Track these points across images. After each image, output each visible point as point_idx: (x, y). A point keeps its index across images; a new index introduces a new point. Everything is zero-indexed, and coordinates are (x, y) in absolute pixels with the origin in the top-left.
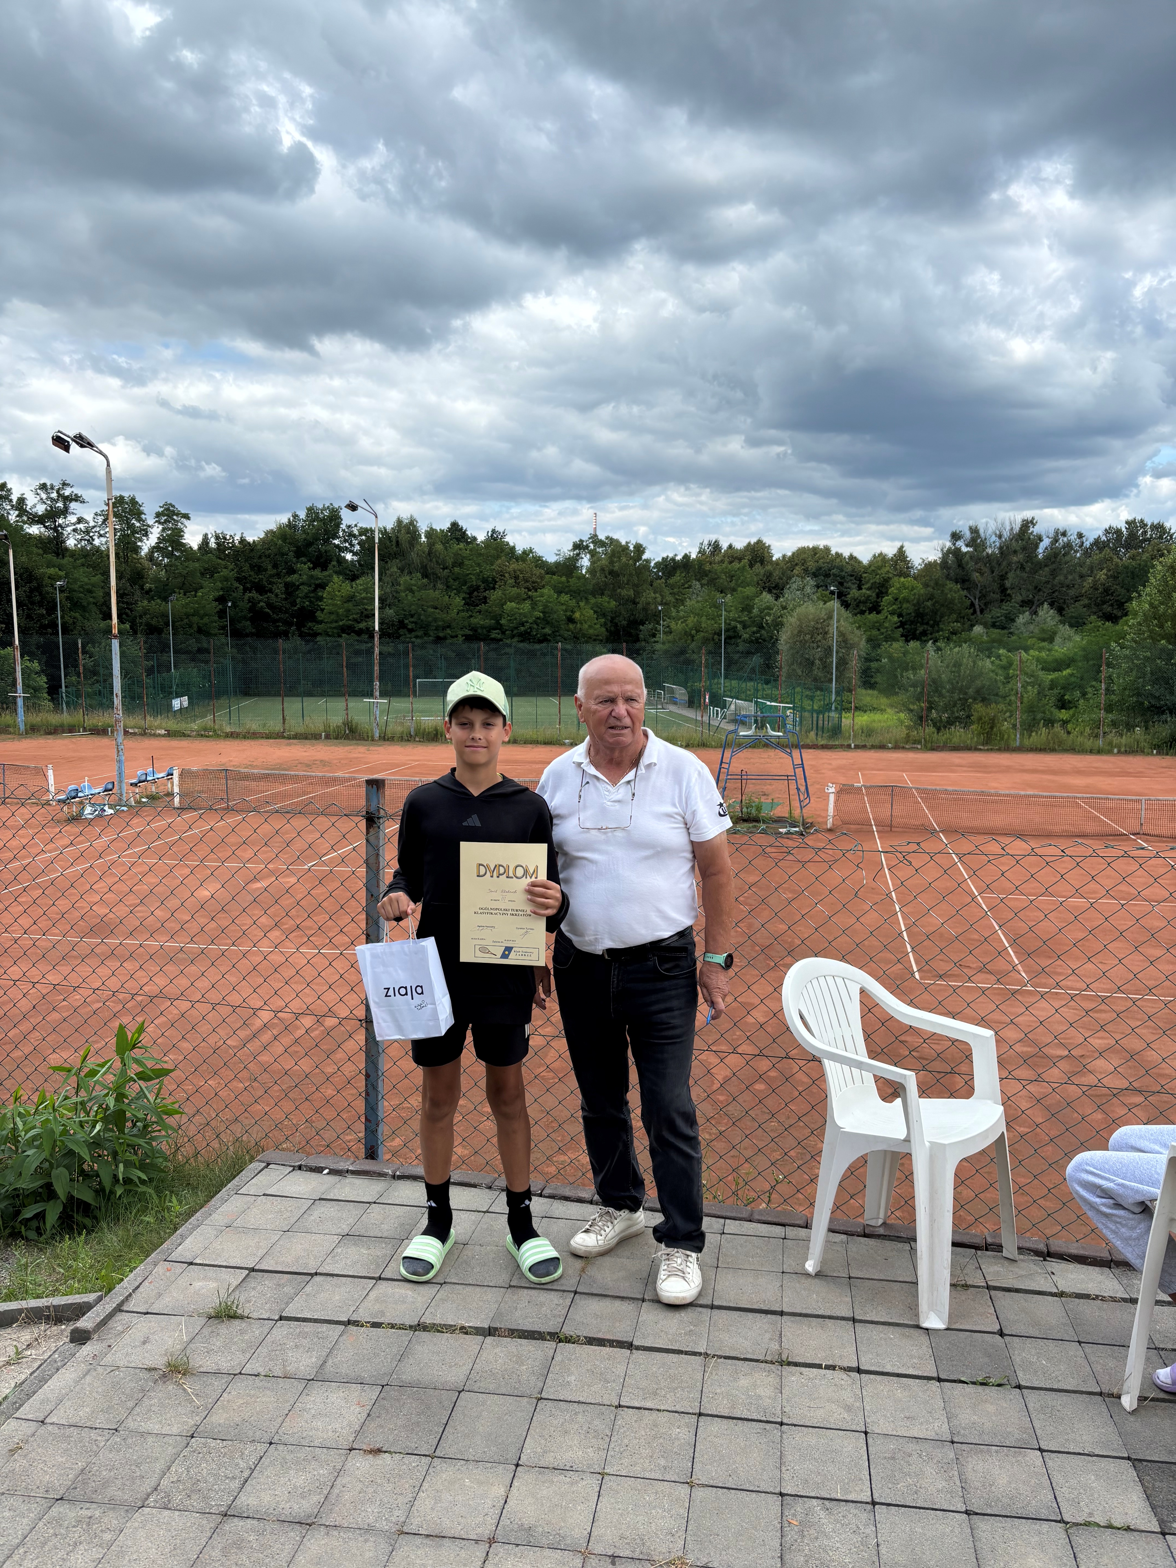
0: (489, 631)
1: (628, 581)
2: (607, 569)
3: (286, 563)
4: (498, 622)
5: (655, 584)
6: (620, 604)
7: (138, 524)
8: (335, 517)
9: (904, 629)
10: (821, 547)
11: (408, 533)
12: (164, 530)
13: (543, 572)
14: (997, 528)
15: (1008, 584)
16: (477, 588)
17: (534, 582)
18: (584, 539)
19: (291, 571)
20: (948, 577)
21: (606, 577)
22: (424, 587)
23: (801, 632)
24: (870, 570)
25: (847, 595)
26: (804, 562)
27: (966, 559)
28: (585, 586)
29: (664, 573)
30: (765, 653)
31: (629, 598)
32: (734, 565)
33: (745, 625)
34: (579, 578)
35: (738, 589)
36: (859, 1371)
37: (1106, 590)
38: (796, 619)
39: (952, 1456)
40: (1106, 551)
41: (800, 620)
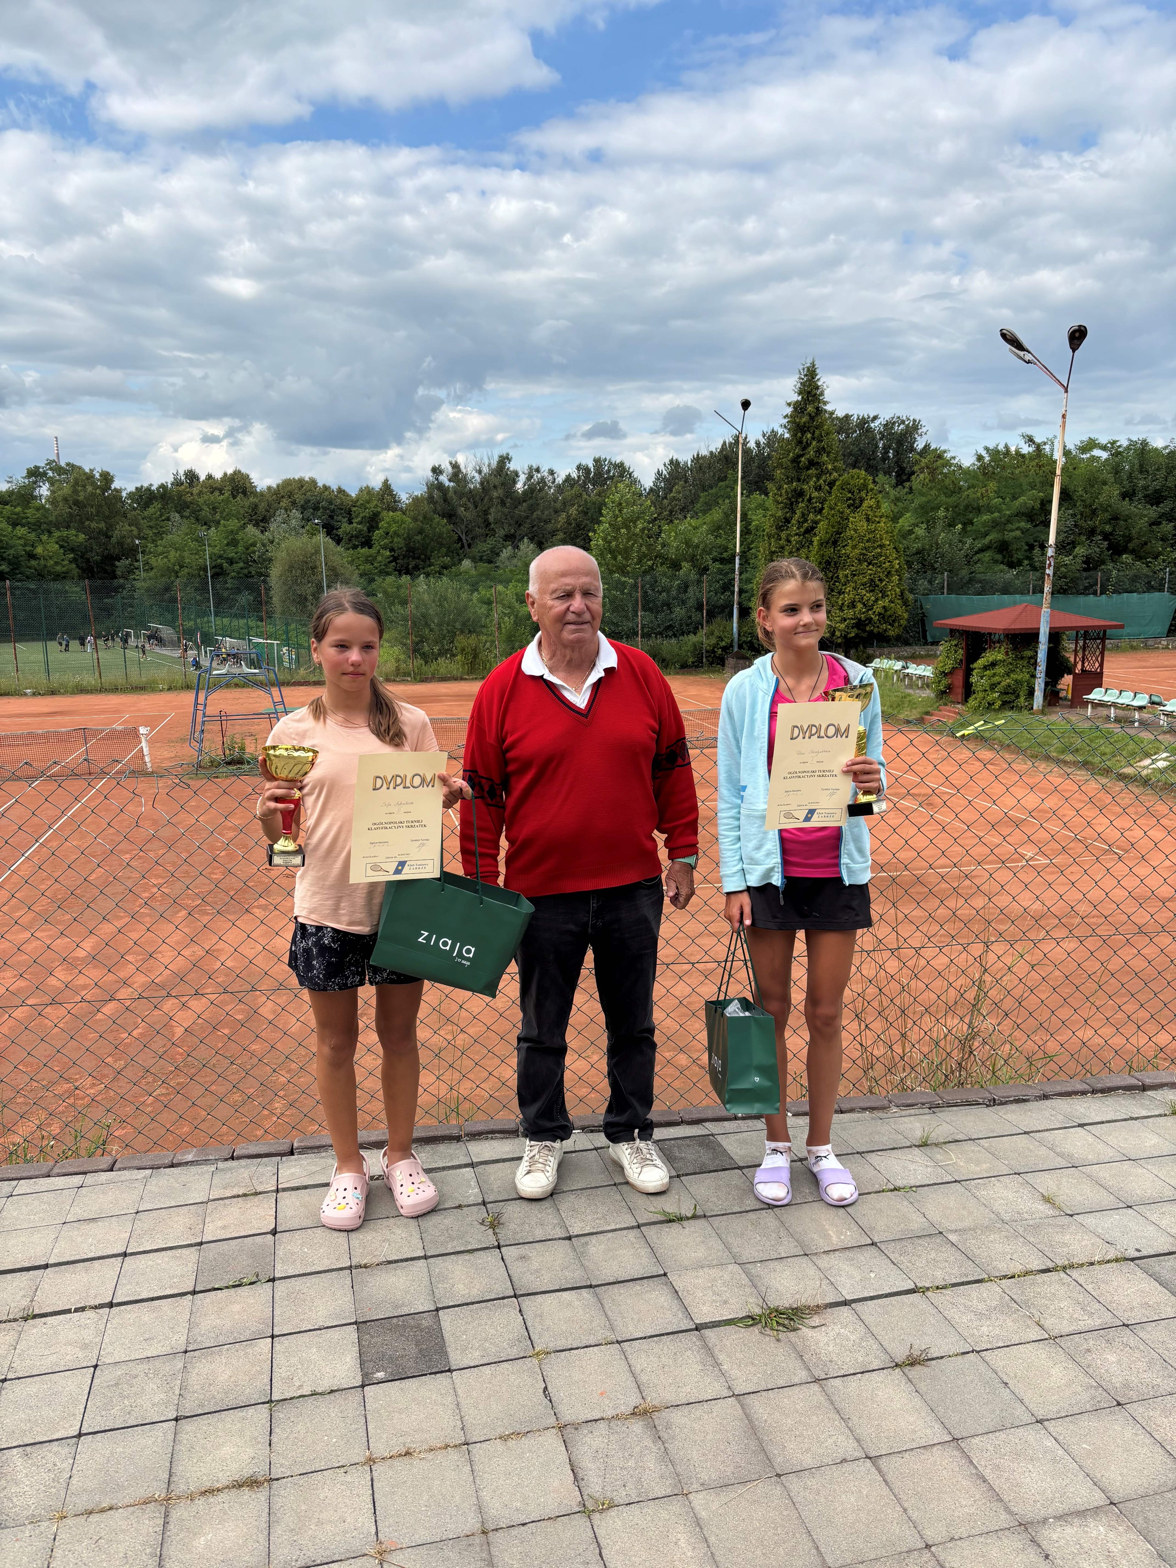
1: (98, 512)
2: (70, 498)
5: (129, 516)
6: (90, 538)
9: (397, 563)
10: (307, 479)
14: (476, 463)
15: (491, 518)
18: (40, 465)
20: (434, 511)
21: (71, 508)
23: (291, 567)
24: (358, 504)
25: (337, 529)
26: (290, 495)
27: (451, 494)
28: (47, 518)
29: (139, 504)
30: (254, 589)
31: (100, 532)
32: (217, 497)
33: (231, 562)
34: (38, 509)
35: (222, 522)
36: (111, 1305)
37: (578, 525)
38: (284, 554)
39: (180, 1365)
40: (576, 488)
41: (288, 554)
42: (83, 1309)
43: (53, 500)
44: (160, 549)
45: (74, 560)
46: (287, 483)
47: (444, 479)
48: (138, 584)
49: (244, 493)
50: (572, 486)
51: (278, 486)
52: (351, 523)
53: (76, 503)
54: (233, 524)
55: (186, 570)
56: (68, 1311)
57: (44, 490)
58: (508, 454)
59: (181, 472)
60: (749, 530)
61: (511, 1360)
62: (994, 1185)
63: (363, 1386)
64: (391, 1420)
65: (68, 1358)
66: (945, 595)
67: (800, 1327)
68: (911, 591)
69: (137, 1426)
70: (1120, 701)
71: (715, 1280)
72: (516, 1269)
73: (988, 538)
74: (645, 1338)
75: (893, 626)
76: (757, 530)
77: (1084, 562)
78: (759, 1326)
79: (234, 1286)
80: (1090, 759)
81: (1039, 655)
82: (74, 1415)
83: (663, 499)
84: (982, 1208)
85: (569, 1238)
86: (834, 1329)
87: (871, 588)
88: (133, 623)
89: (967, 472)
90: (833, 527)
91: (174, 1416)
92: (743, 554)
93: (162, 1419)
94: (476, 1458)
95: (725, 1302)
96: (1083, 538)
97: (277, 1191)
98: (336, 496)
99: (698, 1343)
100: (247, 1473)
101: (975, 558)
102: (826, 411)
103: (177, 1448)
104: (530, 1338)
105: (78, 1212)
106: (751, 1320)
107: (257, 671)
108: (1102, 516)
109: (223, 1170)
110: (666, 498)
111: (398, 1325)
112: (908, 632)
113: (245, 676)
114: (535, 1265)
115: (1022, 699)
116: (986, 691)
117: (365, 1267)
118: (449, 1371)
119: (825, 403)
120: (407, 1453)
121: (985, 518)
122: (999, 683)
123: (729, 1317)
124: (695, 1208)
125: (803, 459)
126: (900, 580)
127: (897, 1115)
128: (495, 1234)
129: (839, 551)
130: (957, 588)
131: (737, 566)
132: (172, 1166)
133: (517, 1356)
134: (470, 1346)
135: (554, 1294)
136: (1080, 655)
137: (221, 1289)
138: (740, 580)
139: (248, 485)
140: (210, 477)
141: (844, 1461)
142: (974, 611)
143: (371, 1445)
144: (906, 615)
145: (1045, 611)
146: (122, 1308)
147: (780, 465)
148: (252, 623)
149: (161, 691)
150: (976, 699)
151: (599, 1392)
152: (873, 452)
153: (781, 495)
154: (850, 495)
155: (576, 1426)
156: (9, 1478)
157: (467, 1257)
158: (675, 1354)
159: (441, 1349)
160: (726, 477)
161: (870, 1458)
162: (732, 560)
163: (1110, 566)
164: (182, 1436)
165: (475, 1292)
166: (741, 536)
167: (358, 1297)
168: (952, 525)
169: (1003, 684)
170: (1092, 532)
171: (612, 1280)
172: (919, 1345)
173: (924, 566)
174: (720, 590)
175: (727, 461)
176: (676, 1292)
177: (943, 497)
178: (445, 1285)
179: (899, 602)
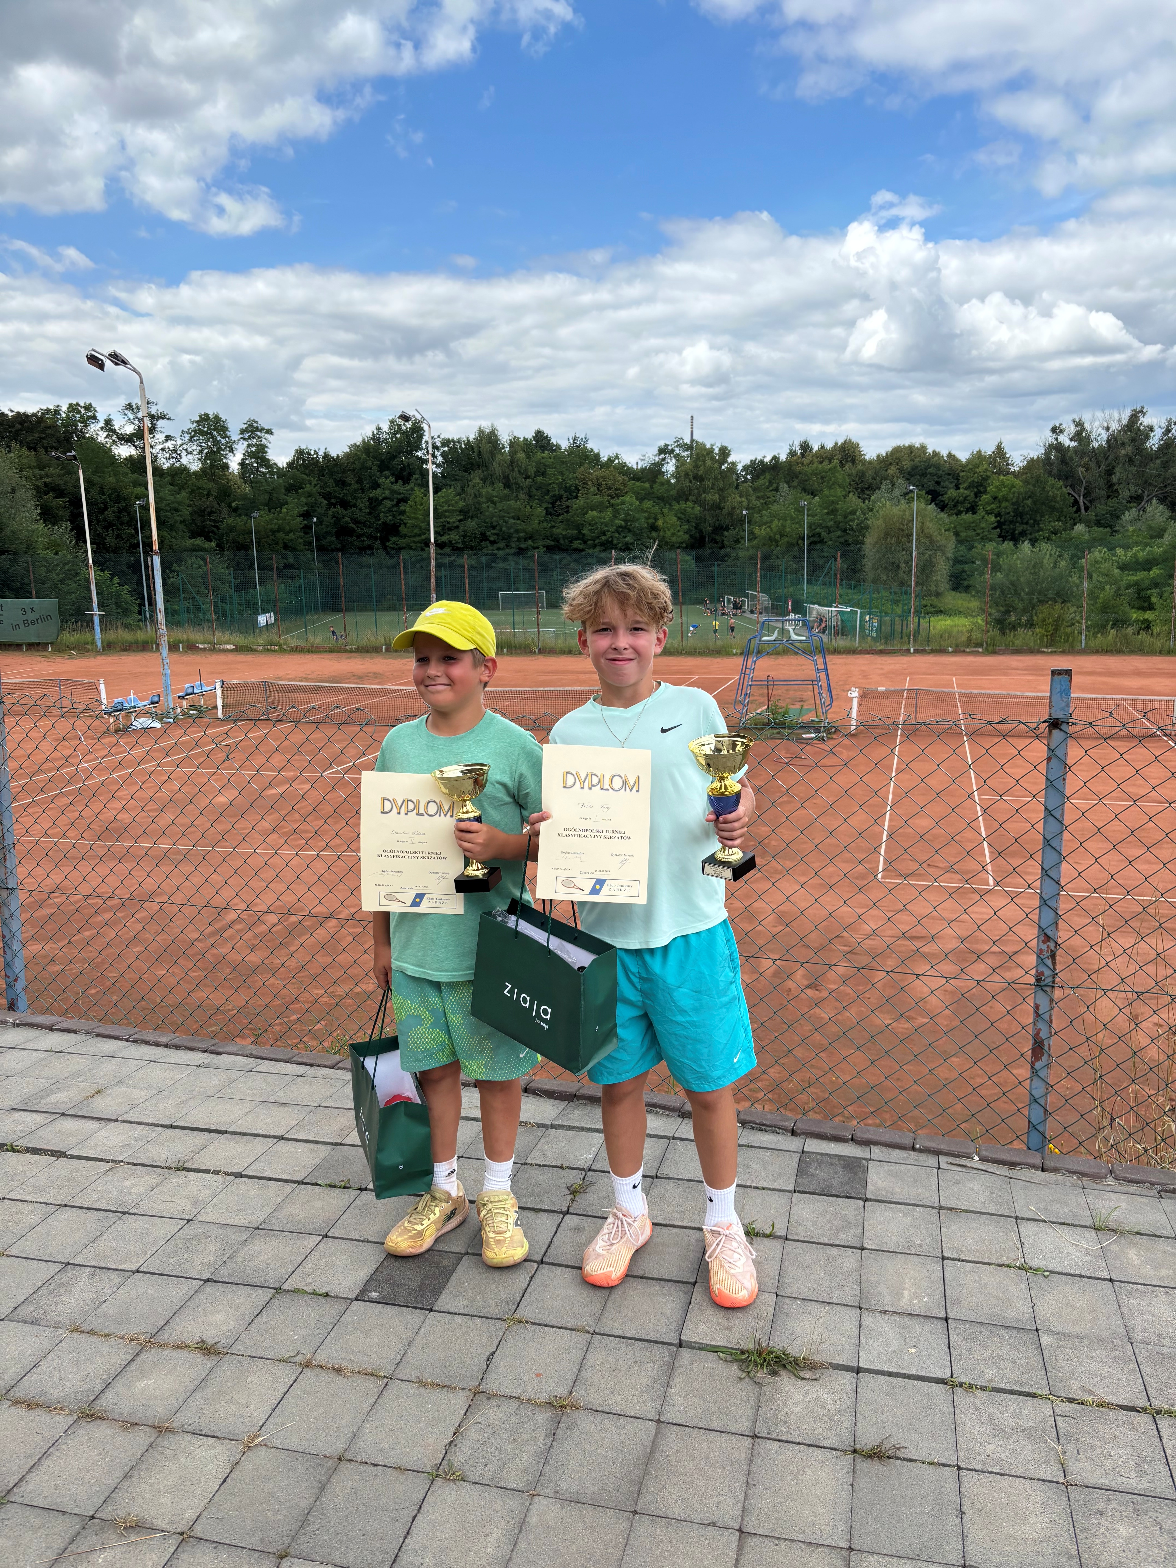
0: (571, 542)
1: (713, 484)
2: (690, 473)
3: (370, 477)
4: (580, 532)
5: (741, 488)
6: (705, 509)
7: (223, 441)
8: (417, 430)
9: (1001, 529)
10: (917, 445)
11: (490, 443)
12: (249, 446)
13: (627, 479)
14: (1105, 420)
15: (1114, 479)
16: (560, 498)
17: (617, 489)
18: (668, 443)
19: (376, 486)
20: (1050, 473)
22: (507, 498)
23: (887, 535)
24: (967, 469)
25: (942, 495)
26: (898, 461)
27: (1070, 454)
28: (669, 491)
29: (751, 476)
30: (850, 557)
31: (714, 504)
32: (826, 465)
36: (238, 1175)
38: (880, 522)
39: (244, 1238)
41: (885, 521)
42: (218, 1173)
44: (765, 519)
45: (689, 531)
46: (897, 450)
47: (1064, 438)
48: (741, 554)
49: (853, 462)
51: (887, 454)
52: (958, 488)
53: (696, 477)
54: (837, 493)
55: (786, 539)
56: (207, 1171)
57: (670, 467)
58: (1142, 408)
59: (797, 445)
61: (486, 1318)
62: (1157, 1296)
63: (354, 1300)
64: (351, 1335)
69: (177, 1277)
72: (563, 1238)
74: (620, 1337)
79: (330, 1186)
82: (146, 1253)
84: (1116, 1318)
86: (817, 1392)
91: (207, 1278)
93: (197, 1277)
94: (387, 1393)
95: (728, 1328)
98: (945, 462)
99: (666, 1359)
100: (214, 1341)
103: (188, 1303)
104: (519, 1303)
106: (739, 1354)
118: (430, 1310)
120: (339, 1369)
123: (718, 1344)
128: (572, 1200)
133: (494, 1316)
134: (464, 1294)
137: (319, 1186)
139: (857, 453)
140: (821, 447)
143: (318, 1351)
146: (244, 1179)
151: (536, 1372)
155: (490, 1397)
158: (636, 1361)
159: (439, 1289)
161: (742, 1532)
164: (199, 1297)
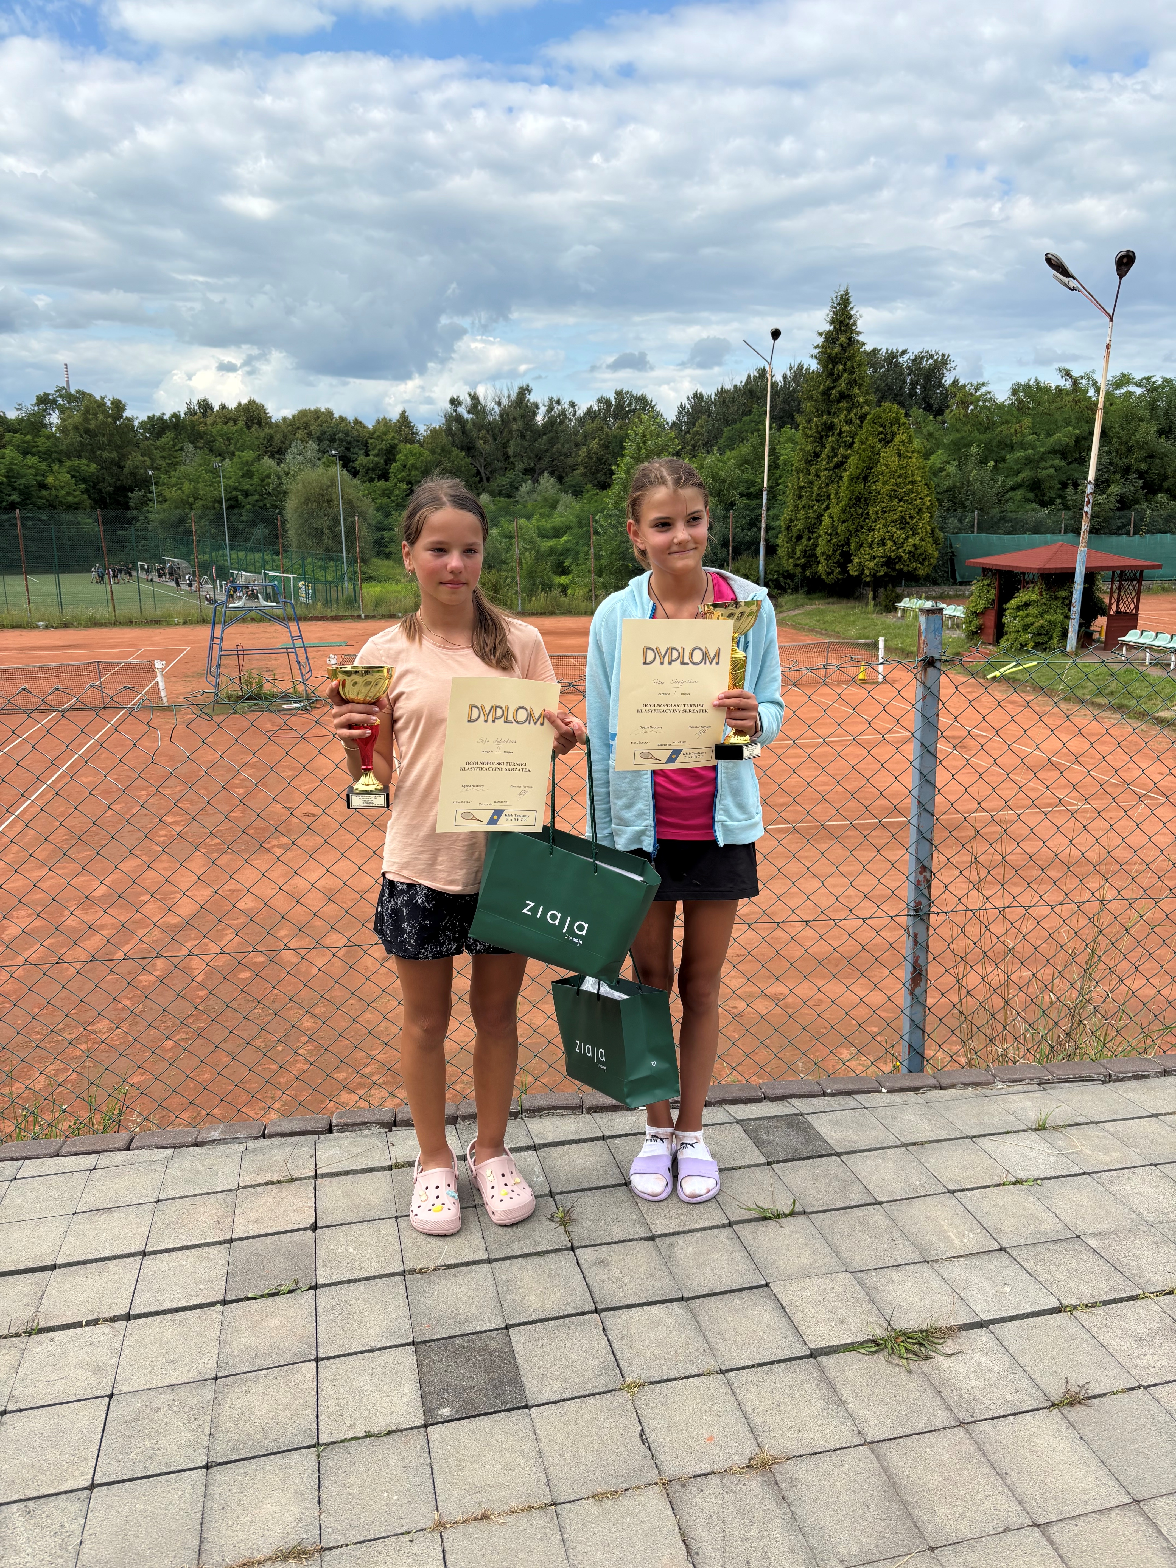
1: (110, 441)
2: (80, 427)
5: (142, 446)
6: (102, 468)
10: (323, 409)
14: (496, 395)
15: (510, 451)
18: (49, 392)
20: (453, 444)
21: (82, 436)
23: (307, 500)
24: (375, 436)
25: (353, 461)
26: (306, 426)
27: (469, 426)
28: (56, 446)
29: (151, 434)
30: (270, 522)
31: (112, 462)
32: (231, 427)
33: (246, 494)
34: (48, 438)
35: (237, 453)
36: (128, 1317)
37: (599, 459)
38: (300, 486)
39: (210, 1395)
40: (598, 421)
41: (304, 487)
42: (95, 1322)
43: (63, 429)
44: (174, 480)
45: (86, 491)
46: (303, 413)
47: (462, 410)
48: (151, 516)
49: (259, 424)
50: (593, 419)
51: (294, 416)
52: (367, 455)
53: (87, 431)
54: (248, 455)
55: (201, 502)
56: (78, 1325)
57: (54, 418)
58: (528, 386)
59: (195, 402)
60: (777, 464)
61: (599, 1394)
62: (1129, 1178)
63: (426, 1426)
64: (462, 1471)
65: (78, 1384)
66: (975, 534)
67: (933, 1354)
68: (941, 529)
69: (160, 1475)
70: (1156, 643)
71: (825, 1292)
72: (596, 1276)
73: (1021, 476)
74: (753, 1367)
75: (923, 565)
76: (785, 465)
77: (1118, 501)
78: (885, 1353)
79: (271, 1295)
80: (1125, 702)
81: (1074, 596)
82: (85, 1459)
83: (686, 433)
84: (1121, 1207)
85: (652, 1238)
86: (974, 1358)
87: (902, 526)
88: (147, 555)
89: (1001, 406)
90: (864, 462)
91: (204, 1463)
92: (771, 489)
93: (189, 1466)
94: (567, 1523)
95: (842, 1321)
96: (1118, 476)
97: (316, 1177)
98: (353, 428)
99: (815, 1374)
100: (293, 1540)
101: (1007, 496)
102: (858, 342)
103: (208, 1505)
104: (618, 1365)
105: (91, 1200)
106: (874, 1345)
107: (274, 604)
108: (1138, 454)
109: (253, 1150)
110: (688, 432)
111: (462, 1347)
112: (936, 572)
113: (262, 609)
114: (617, 1273)
115: (1055, 640)
116: (1018, 631)
117: (420, 1272)
118: (526, 1407)
119: (858, 333)
120: (484, 1517)
121: (1019, 454)
122: (1032, 624)
123: (849, 1341)
124: (794, 1203)
125: (834, 392)
126: (931, 517)
127: (1003, 1092)
128: (567, 1232)
129: (869, 487)
130: (987, 527)
131: (764, 501)
132: (197, 1144)
133: (605, 1389)
134: (549, 1375)
135: (641, 1309)
136: (1115, 595)
137: (256, 1299)
138: (767, 516)
139: (263, 416)
140: (223, 407)
141: (1007, 1529)
142: (1004, 551)
143: (439, 1504)
144: (936, 554)
145: (1082, 550)
146: (142, 1321)
147: (810, 398)
148: (268, 557)
149: (176, 625)
150: (1008, 640)
151: (706, 1437)
152: (901, 388)
153: (811, 429)
154: (881, 429)
155: (683, 1482)
156: (7, 1543)
157: (537, 1260)
158: (791, 1388)
159: (515, 1380)
160: (750, 411)
161: (1038, 1526)
162: (759, 495)
163: (1144, 505)
164: (216, 1490)
165: (549, 1305)
166: (769, 470)
167: (414, 1310)
168: (983, 462)
169: (1036, 624)
170: (1127, 470)
171: (706, 1291)
172: (1077, 1378)
173: (955, 504)
174: (747, 527)
175: (751, 395)
176: (783, 1308)
177: (976, 434)
178: (514, 1297)
179: (930, 540)
